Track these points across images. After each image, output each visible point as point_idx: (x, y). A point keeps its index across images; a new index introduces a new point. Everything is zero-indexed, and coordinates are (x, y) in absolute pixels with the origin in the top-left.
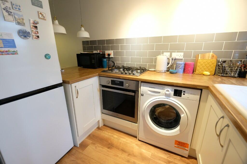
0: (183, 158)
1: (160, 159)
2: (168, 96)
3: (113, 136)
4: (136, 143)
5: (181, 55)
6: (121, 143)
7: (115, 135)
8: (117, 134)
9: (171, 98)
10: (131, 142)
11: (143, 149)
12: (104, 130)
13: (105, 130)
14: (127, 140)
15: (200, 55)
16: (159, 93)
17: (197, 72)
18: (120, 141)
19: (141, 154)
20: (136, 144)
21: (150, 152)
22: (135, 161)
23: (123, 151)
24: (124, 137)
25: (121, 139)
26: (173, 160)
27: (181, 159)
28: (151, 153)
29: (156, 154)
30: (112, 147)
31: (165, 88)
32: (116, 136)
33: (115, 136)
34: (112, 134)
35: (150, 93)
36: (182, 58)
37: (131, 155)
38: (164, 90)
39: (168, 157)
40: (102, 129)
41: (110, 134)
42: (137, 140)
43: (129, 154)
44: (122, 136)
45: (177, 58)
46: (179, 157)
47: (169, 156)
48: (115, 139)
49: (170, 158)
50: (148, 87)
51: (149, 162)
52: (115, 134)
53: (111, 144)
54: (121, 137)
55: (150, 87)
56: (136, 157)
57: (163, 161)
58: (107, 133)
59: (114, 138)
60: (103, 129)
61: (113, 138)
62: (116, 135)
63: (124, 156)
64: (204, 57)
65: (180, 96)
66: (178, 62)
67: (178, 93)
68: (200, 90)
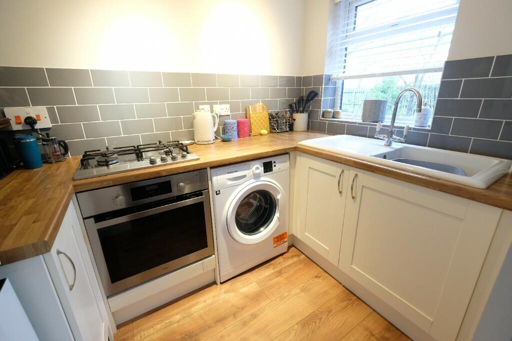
0: (284, 256)
1: (269, 278)
2: (256, 176)
3: (170, 322)
4: (223, 291)
5: (227, 109)
6: (201, 316)
7: (172, 316)
8: (175, 311)
9: (262, 179)
10: (214, 297)
11: (242, 288)
12: (134, 336)
13: (135, 331)
14: (205, 302)
15: (250, 106)
16: (244, 176)
17: (253, 133)
18: (196, 314)
19: (246, 296)
20: (225, 292)
21: (251, 283)
22: (251, 312)
23: (220, 320)
24: (194, 302)
25: (193, 309)
26: (279, 266)
27: (284, 258)
28: (255, 283)
29: (260, 278)
30: (194, 338)
31: (252, 165)
32: (178, 317)
33: (174, 317)
34: (162, 321)
35: (230, 183)
36: (229, 113)
37: (238, 312)
38: (250, 169)
39: (273, 269)
40: (124, 337)
41: (159, 326)
42: (219, 285)
43: (234, 315)
44: (187, 305)
45: (222, 114)
46: (280, 258)
47: (272, 266)
48: (181, 322)
49: (276, 268)
50: (226, 174)
51: (265, 294)
52: (170, 314)
53: (186, 335)
54: (190, 308)
55: (228, 173)
56: (246, 306)
57: (274, 278)
58: (151, 330)
59: (179, 321)
60: (129, 335)
61: (176, 325)
62: (177, 314)
63: (231, 324)
64: (254, 109)
65: (271, 170)
66: (227, 121)
67: (268, 167)
68: (287, 153)
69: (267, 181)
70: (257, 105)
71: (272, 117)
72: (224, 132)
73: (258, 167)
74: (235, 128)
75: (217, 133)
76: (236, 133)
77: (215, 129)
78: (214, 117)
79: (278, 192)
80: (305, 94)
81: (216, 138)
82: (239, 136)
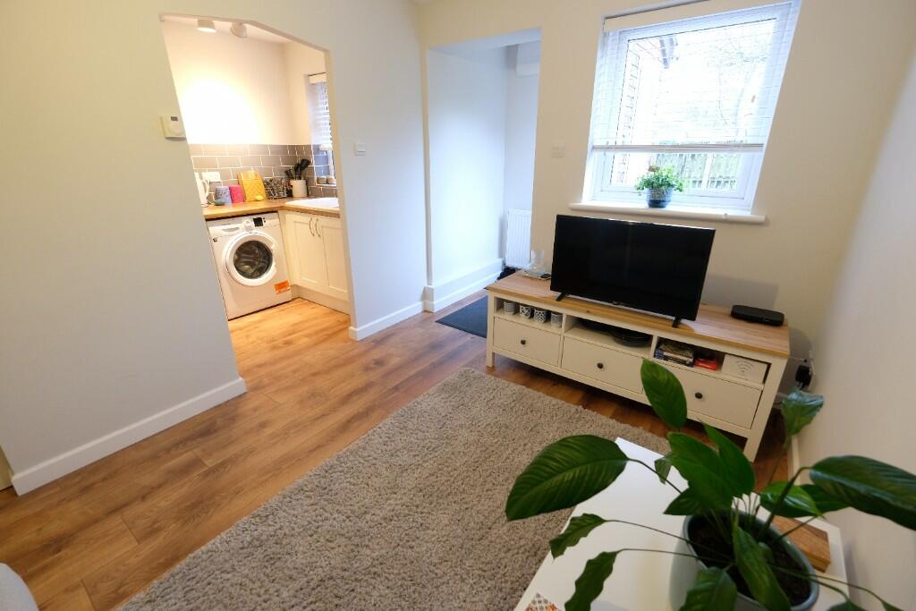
0: (289, 303)
2: (248, 229)
5: (217, 176)
9: (254, 231)
15: (242, 174)
16: (237, 228)
17: (248, 199)
27: (289, 305)
31: (243, 220)
35: (225, 233)
36: (219, 180)
38: (242, 222)
39: (278, 309)
45: (213, 181)
46: (285, 304)
49: (280, 309)
50: (221, 225)
64: (246, 177)
65: (262, 225)
66: (218, 187)
67: (258, 222)
68: (276, 212)
69: (260, 233)
70: (249, 172)
71: (267, 184)
72: (217, 198)
73: (249, 222)
74: (228, 193)
75: (209, 198)
76: (229, 199)
77: (207, 194)
78: (204, 184)
79: (271, 243)
80: (299, 161)
81: (209, 203)
82: (233, 201)
